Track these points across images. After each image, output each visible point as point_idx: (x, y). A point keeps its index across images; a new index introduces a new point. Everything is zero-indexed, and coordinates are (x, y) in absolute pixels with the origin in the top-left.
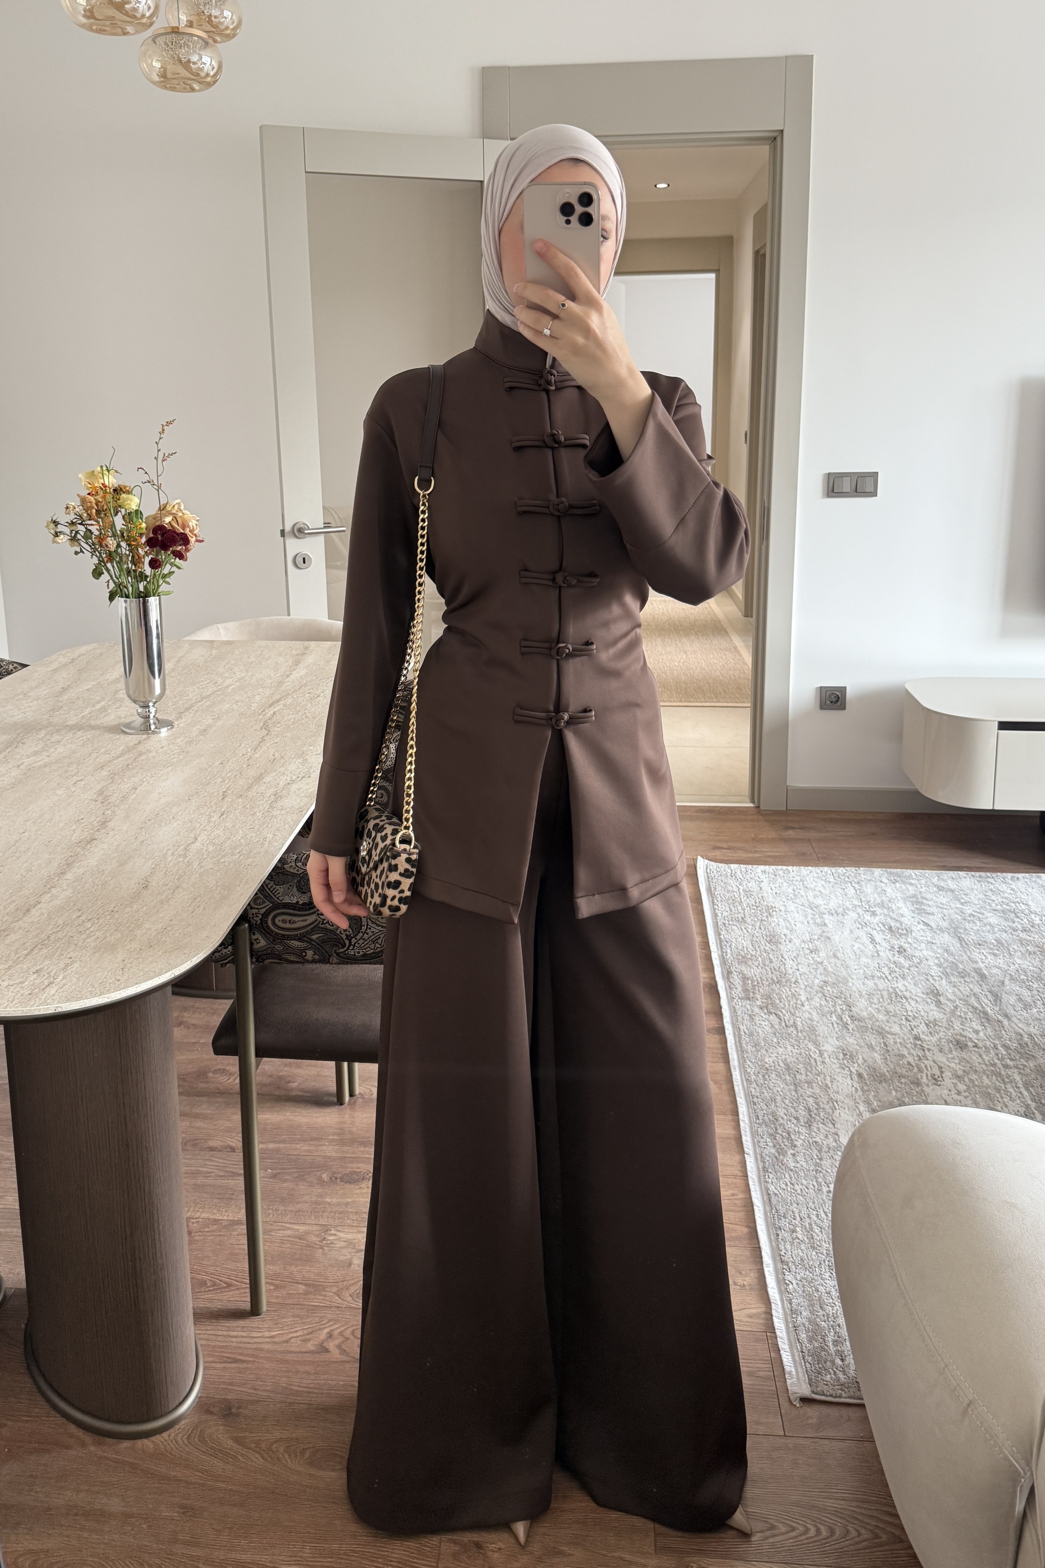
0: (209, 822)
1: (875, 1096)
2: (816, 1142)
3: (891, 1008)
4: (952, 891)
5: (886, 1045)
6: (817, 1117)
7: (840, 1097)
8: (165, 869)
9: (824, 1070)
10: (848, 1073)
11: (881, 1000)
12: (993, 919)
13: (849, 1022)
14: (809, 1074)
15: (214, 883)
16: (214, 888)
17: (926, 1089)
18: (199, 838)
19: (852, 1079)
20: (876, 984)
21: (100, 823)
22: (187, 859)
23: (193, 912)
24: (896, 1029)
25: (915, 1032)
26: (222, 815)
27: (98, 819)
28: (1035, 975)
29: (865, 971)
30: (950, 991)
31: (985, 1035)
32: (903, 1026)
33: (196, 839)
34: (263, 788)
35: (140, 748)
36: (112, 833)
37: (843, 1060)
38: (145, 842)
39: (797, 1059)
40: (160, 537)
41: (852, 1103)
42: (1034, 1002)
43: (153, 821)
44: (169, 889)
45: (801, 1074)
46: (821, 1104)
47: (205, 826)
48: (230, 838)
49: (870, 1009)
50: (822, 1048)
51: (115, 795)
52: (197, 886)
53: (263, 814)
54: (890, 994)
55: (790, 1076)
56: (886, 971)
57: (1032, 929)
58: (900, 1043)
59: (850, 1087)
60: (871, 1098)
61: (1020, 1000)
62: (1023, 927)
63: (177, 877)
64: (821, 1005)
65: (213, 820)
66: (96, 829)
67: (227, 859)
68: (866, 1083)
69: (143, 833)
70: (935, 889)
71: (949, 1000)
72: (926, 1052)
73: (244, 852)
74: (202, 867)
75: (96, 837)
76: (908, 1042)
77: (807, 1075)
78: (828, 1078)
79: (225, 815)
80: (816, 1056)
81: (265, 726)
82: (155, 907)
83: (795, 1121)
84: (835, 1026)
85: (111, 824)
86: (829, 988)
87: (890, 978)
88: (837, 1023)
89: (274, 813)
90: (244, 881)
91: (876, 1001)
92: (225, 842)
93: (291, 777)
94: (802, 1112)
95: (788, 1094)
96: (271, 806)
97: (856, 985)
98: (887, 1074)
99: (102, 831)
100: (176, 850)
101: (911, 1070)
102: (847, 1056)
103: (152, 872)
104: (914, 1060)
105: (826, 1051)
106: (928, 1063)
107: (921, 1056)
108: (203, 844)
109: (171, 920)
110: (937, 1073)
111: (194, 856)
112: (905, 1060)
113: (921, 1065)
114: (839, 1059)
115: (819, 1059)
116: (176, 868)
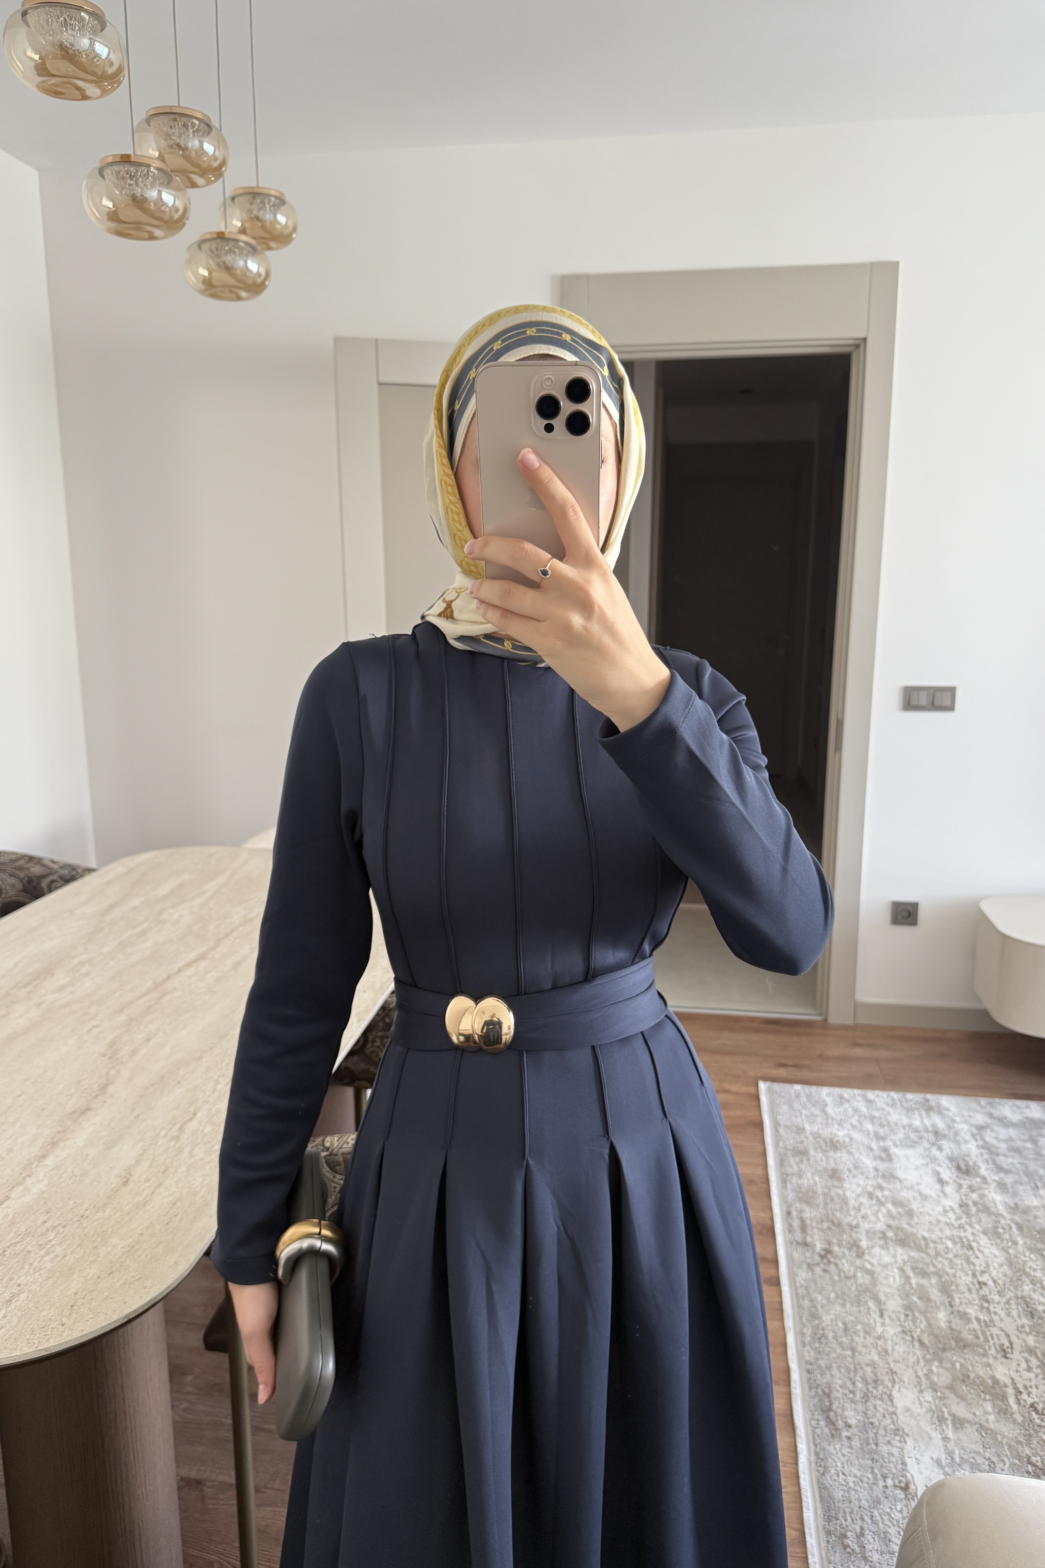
6: (874, 1392)
8: (152, 1157)
9: (884, 1333)
10: (910, 1339)
13: (911, 1274)
14: (867, 1336)
19: (913, 1347)
21: (100, 1087)
22: (180, 1143)
23: (167, 1224)
27: (99, 1081)
32: (969, 1283)
36: (109, 1101)
37: (905, 1321)
38: (140, 1117)
39: (856, 1318)
41: (913, 1377)
43: (155, 1087)
44: (150, 1187)
46: (879, 1375)
50: (883, 1307)
51: (127, 1048)
52: (180, 1185)
55: (847, 1337)
58: (966, 1304)
59: (911, 1356)
63: (162, 1171)
66: (94, 1095)
68: (928, 1351)
69: (142, 1104)
72: (994, 1316)
74: (192, 1156)
75: (92, 1106)
76: (976, 1302)
77: (865, 1339)
82: (129, 1213)
85: (111, 1089)
99: (100, 1098)
100: (171, 1129)
101: (978, 1338)
102: (910, 1318)
103: (137, 1161)
104: (981, 1326)
105: (885, 1310)
106: (994, 1331)
107: (988, 1322)
108: (200, 1123)
109: (142, 1234)
110: (1007, 1344)
111: (187, 1139)
112: (971, 1326)
113: (988, 1334)
114: (900, 1321)
115: (878, 1320)
116: (164, 1157)
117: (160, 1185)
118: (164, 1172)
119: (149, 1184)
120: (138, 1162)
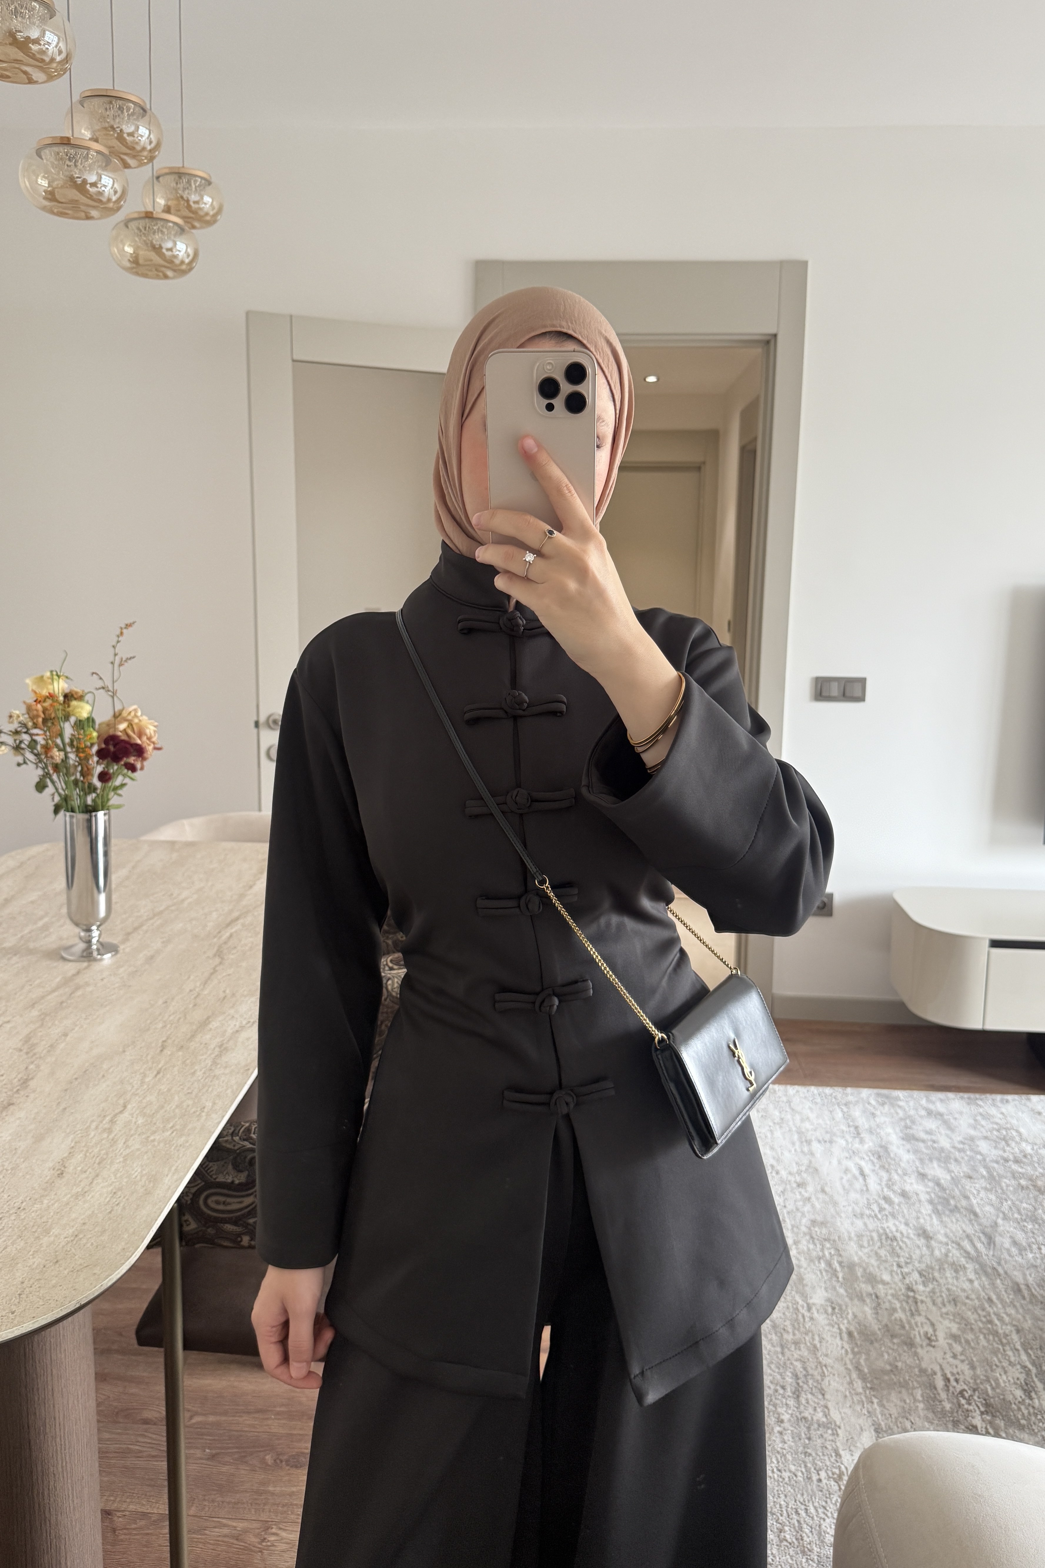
0: (142, 1083)
1: (866, 1360)
2: (805, 1418)
3: (882, 1252)
4: (941, 1115)
5: (877, 1297)
6: (805, 1386)
7: (829, 1361)
8: (85, 1149)
9: (813, 1328)
10: (838, 1331)
11: (871, 1243)
12: (984, 1146)
13: (838, 1269)
14: (796, 1332)
15: (139, 1170)
16: (139, 1177)
17: (919, 1350)
18: (129, 1107)
19: (841, 1339)
20: (865, 1224)
21: (22, 1081)
22: (113, 1135)
23: (110, 1212)
24: (886, 1277)
25: (907, 1281)
26: (158, 1073)
27: (20, 1076)
28: (1029, 1214)
29: (853, 1209)
30: (942, 1232)
31: (980, 1285)
32: (894, 1274)
33: (125, 1107)
34: (208, 1037)
35: (79, 980)
36: (32, 1096)
37: (832, 1314)
38: (67, 1110)
39: (784, 1314)
40: (112, 748)
41: (842, 1369)
42: (1030, 1246)
43: (79, 1080)
44: (87, 1178)
45: (788, 1332)
46: (809, 1369)
47: (137, 1089)
48: (162, 1107)
49: (860, 1253)
50: (811, 1301)
51: (44, 1043)
52: (118, 1175)
53: (204, 1073)
54: (880, 1236)
55: (776, 1334)
56: (875, 1207)
57: (1024, 1160)
58: (892, 1295)
59: (839, 1348)
60: (862, 1361)
61: (1015, 1243)
62: (1015, 1157)
63: (97, 1161)
64: (809, 1249)
65: (147, 1080)
66: (15, 1090)
67: (157, 1137)
68: (856, 1344)
69: (67, 1097)
70: (923, 1113)
71: (941, 1243)
72: (919, 1304)
73: (178, 1127)
74: (128, 1147)
75: (15, 1100)
76: (900, 1293)
77: (794, 1334)
78: (817, 1338)
79: (161, 1074)
80: (804, 1311)
81: (219, 954)
82: (68, 1204)
83: (781, 1391)
84: (824, 1273)
85: (32, 1084)
86: (817, 1229)
87: (880, 1216)
88: (826, 1271)
89: (218, 1072)
90: (173, 1168)
91: (865, 1244)
92: (157, 1112)
93: (241, 1023)
94: (789, 1379)
95: (775, 1357)
96: (214, 1063)
97: (846, 1226)
98: (878, 1332)
99: (22, 1093)
100: (101, 1122)
101: (903, 1327)
102: (837, 1311)
103: (70, 1153)
104: (906, 1315)
105: (814, 1304)
106: (919, 1319)
107: (914, 1311)
108: (132, 1115)
109: (84, 1224)
110: (930, 1331)
111: (120, 1131)
112: (896, 1315)
113: (913, 1322)
114: (828, 1314)
115: (807, 1314)
116: (98, 1149)
117: (97, 1176)
118: (99, 1163)
119: (84, 1176)
120: (71, 1155)
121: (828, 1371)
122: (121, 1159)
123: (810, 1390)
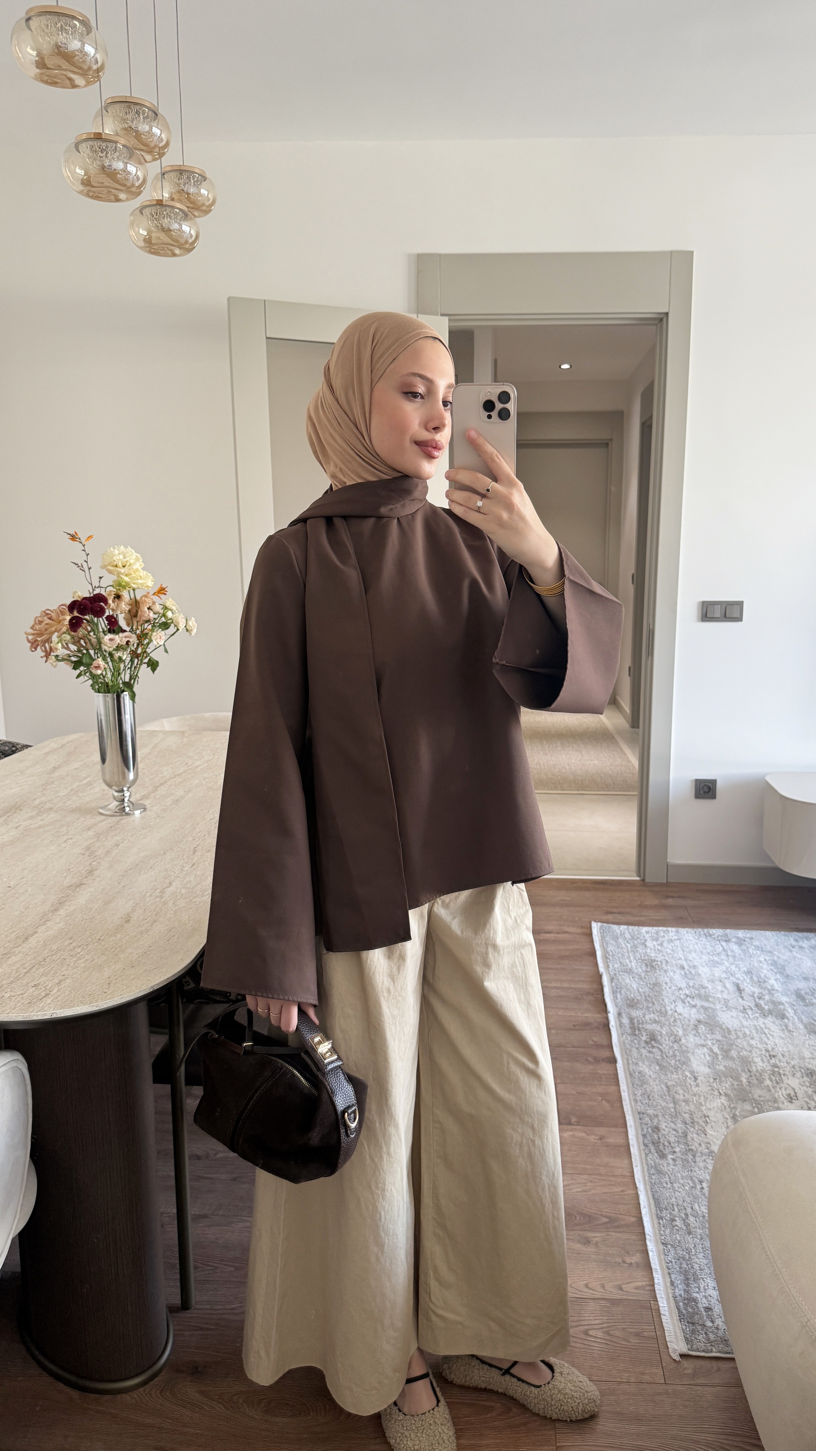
0: (182, 871)
7: (711, 1113)
8: (144, 907)
10: (718, 1094)
14: (685, 1094)
18: (174, 883)
19: (720, 1098)
20: (741, 1022)
21: (88, 871)
22: (163, 900)
26: (193, 865)
27: (87, 868)
32: (762, 1057)
36: (98, 879)
46: (695, 1118)
56: (749, 1012)
58: (761, 1070)
66: (84, 876)
68: (732, 1101)
72: (782, 1076)
74: (176, 905)
75: (84, 882)
77: (683, 1096)
78: (701, 1098)
85: (97, 873)
86: (702, 1026)
87: (752, 1018)
99: (90, 878)
116: (154, 906)
117: (155, 921)
120: (133, 910)
121: (710, 1120)
122: (172, 912)
123: (696, 1132)
